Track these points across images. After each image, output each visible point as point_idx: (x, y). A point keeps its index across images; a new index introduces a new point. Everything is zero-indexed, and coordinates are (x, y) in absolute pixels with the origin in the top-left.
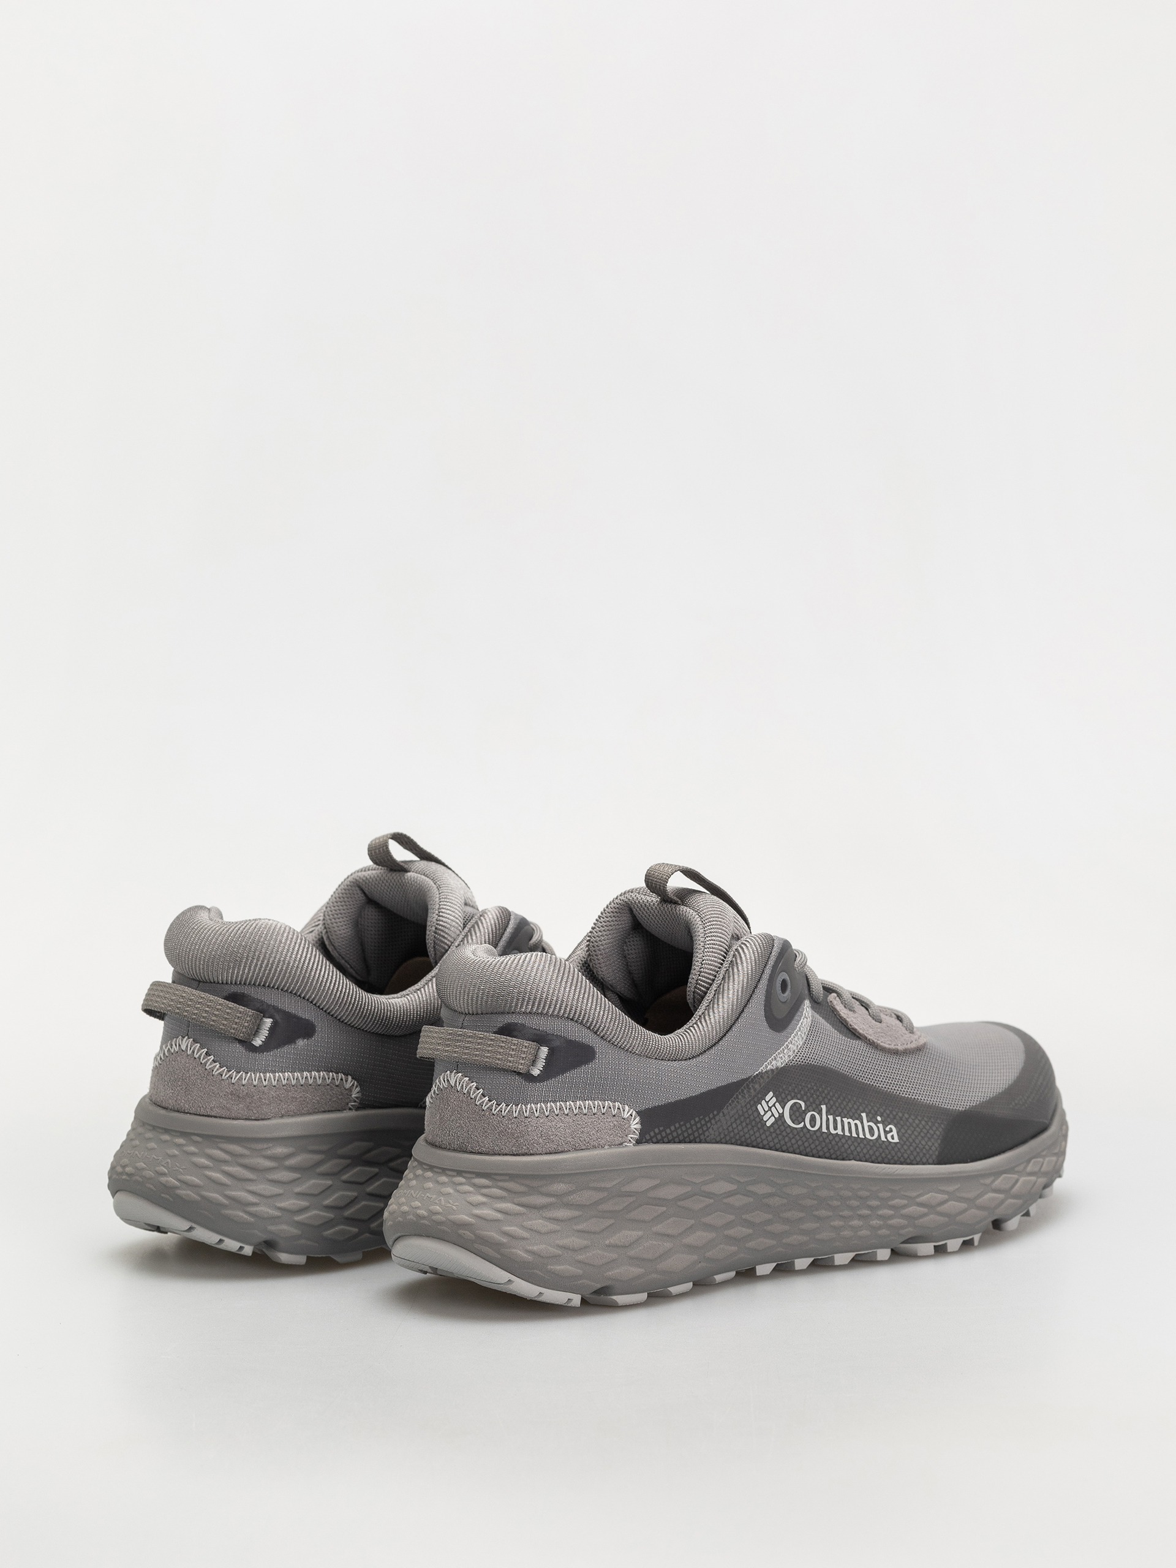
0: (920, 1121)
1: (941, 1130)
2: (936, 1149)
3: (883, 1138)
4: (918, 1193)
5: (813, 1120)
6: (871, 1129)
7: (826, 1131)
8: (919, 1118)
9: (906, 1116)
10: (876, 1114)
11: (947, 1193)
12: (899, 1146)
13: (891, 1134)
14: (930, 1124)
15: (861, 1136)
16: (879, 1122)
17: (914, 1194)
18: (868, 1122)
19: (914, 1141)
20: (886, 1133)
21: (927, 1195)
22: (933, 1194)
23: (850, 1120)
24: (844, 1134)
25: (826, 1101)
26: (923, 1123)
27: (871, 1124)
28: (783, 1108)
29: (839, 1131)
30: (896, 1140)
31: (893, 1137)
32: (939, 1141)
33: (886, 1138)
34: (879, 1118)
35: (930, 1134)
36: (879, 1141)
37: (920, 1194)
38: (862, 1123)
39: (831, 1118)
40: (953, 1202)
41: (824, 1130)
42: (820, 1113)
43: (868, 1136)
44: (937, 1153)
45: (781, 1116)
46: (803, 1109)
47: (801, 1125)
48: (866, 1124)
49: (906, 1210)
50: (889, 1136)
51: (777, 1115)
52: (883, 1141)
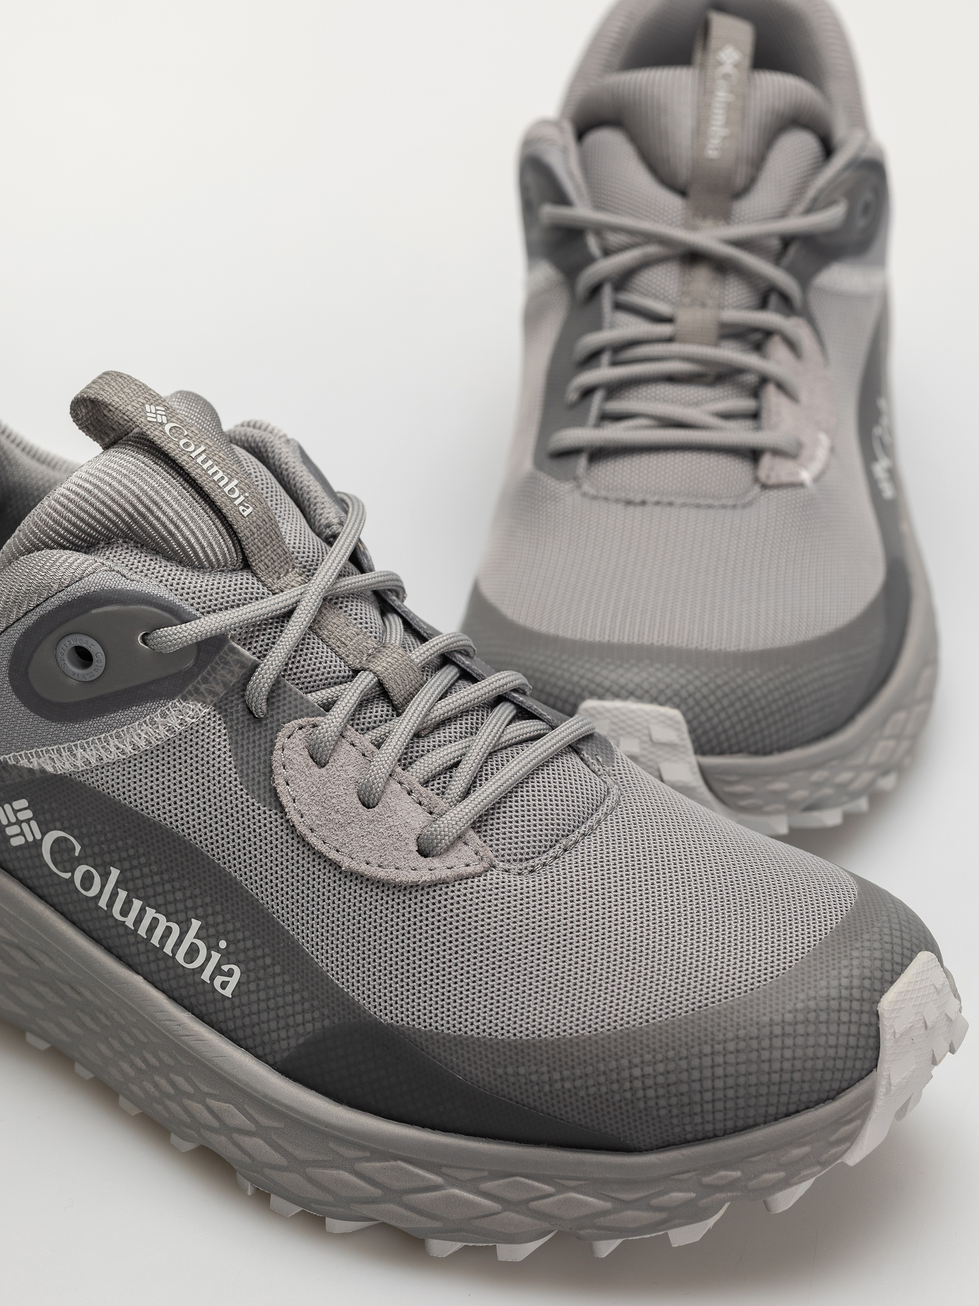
0: (294, 991)
1: (318, 1025)
2: (289, 1050)
3: (206, 976)
4: (211, 1091)
5: (87, 880)
6: (192, 952)
7: (105, 908)
8: (296, 986)
9: (278, 969)
10: (225, 935)
11: (256, 1122)
12: (227, 1004)
13: (226, 979)
14: (307, 1005)
15: (168, 950)
16: (218, 950)
17: (205, 1089)
18: (197, 937)
19: (259, 1012)
20: (218, 970)
21: (223, 1104)
22: (231, 1106)
23: (162, 918)
24: (136, 930)
25: (127, 865)
26: (297, 997)
27: (201, 944)
28: (44, 834)
29: (129, 921)
30: (228, 992)
31: (224, 985)
32: (301, 1040)
33: (212, 978)
34: (223, 944)
35: (295, 1020)
36: (196, 976)
37: (215, 1095)
38: (183, 934)
39: (123, 894)
40: (261, 1142)
41: (103, 903)
42: (105, 876)
43: (180, 957)
44: (286, 1054)
45: (37, 844)
46: (77, 854)
47: (67, 876)
48: (190, 938)
49: (189, 1102)
50: (219, 980)
51: (30, 839)
52: (204, 982)
